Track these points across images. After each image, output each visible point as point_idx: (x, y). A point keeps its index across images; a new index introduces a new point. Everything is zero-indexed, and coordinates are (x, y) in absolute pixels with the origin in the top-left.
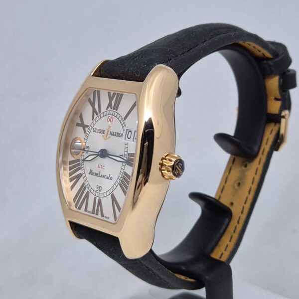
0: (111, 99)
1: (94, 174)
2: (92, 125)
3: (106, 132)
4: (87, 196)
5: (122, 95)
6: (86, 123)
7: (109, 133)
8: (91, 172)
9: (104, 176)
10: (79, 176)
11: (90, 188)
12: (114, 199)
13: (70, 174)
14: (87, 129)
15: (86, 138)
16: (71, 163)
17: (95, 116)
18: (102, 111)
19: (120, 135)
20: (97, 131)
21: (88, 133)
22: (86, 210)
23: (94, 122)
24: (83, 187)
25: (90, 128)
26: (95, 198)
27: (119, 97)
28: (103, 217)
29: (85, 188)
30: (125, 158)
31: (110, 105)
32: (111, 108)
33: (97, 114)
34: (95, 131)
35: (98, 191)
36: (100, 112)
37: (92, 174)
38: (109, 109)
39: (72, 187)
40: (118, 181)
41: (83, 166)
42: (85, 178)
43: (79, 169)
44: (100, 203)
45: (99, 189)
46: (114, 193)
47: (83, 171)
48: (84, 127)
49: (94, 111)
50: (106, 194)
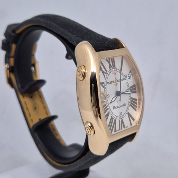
0: (109, 62)
2: (106, 81)
3: (115, 82)
4: (115, 122)
5: (114, 58)
7: (117, 81)
9: (122, 106)
10: (108, 115)
11: (116, 117)
12: (129, 115)
14: (104, 85)
15: (105, 90)
18: (108, 71)
19: (123, 80)
20: (110, 83)
21: (105, 86)
22: (115, 131)
23: (106, 79)
24: (112, 118)
25: (106, 83)
26: (120, 121)
27: (113, 60)
30: (129, 90)
31: (110, 66)
32: (112, 67)
33: (106, 74)
34: (109, 83)
35: (121, 116)
36: (107, 72)
37: (115, 108)
38: (111, 68)
40: (129, 104)
41: (109, 107)
42: (112, 113)
43: (107, 109)
44: (122, 120)
45: (121, 114)
46: (129, 111)
47: (110, 110)
48: (102, 84)
49: (103, 73)
50: (125, 115)
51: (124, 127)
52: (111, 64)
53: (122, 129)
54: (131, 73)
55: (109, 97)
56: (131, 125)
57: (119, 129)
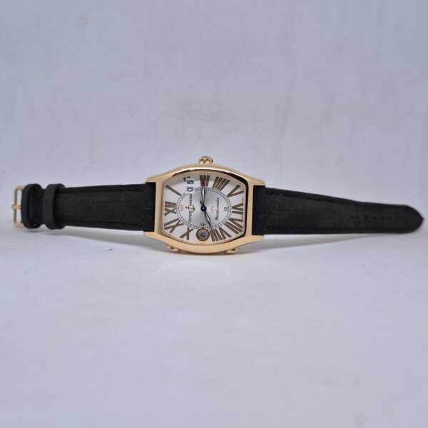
0: (169, 212)
1: (217, 215)
2: (187, 224)
4: (232, 220)
5: (166, 203)
6: (186, 231)
8: (217, 219)
9: (218, 206)
10: (222, 230)
11: (227, 218)
12: (230, 195)
13: (221, 239)
14: (190, 229)
15: (195, 227)
16: (213, 240)
17: (181, 223)
18: (178, 217)
19: (191, 196)
20: (190, 218)
21: (192, 226)
22: (241, 221)
23: (185, 222)
24: (227, 225)
25: (189, 225)
26: (233, 212)
27: (168, 204)
29: (228, 223)
31: (173, 211)
32: (175, 209)
33: (180, 221)
34: (190, 220)
35: (228, 209)
36: (178, 219)
38: (175, 211)
39: (230, 236)
40: (218, 192)
41: (214, 228)
42: (221, 223)
43: (216, 230)
44: (234, 207)
45: (226, 209)
46: (226, 194)
47: (217, 226)
48: (189, 231)
49: (178, 225)
50: (228, 202)
51: (242, 205)
52: (171, 209)
53: (242, 209)
54: (187, 179)
55: (204, 224)
56: (242, 192)
57: (241, 213)
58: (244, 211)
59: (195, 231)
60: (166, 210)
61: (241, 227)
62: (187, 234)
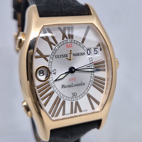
0: (63, 32)
1: (67, 87)
3: (69, 55)
4: (64, 103)
6: (45, 54)
7: (72, 55)
8: (63, 86)
9: (77, 85)
10: (51, 94)
11: (65, 98)
12: (89, 96)
15: (50, 64)
17: (53, 47)
18: (59, 42)
19: (83, 54)
20: (59, 56)
21: (51, 60)
22: (64, 114)
23: (54, 51)
24: (58, 100)
25: (52, 56)
26: (72, 103)
28: (82, 111)
29: (60, 99)
30: (92, 68)
31: (64, 36)
32: (67, 38)
33: (55, 45)
34: (57, 57)
35: (74, 97)
36: (56, 43)
37: (66, 87)
38: (65, 39)
40: (91, 83)
41: (53, 85)
42: (58, 93)
43: (50, 88)
44: (77, 103)
45: (74, 95)
46: (89, 92)
47: (55, 89)
48: (45, 57)
49: (50, 44)
50: (82, 96)
51: (81, 111)
52: (67, 34)
53: (75, 112)
54: (99, 47)
55: (55, 73)
56: (93, 108)
57: (72, 113)
58: (74, 115)
59: (46, 64)
60: (65, 28)
61: (57, 116)
62: (42, 56)
